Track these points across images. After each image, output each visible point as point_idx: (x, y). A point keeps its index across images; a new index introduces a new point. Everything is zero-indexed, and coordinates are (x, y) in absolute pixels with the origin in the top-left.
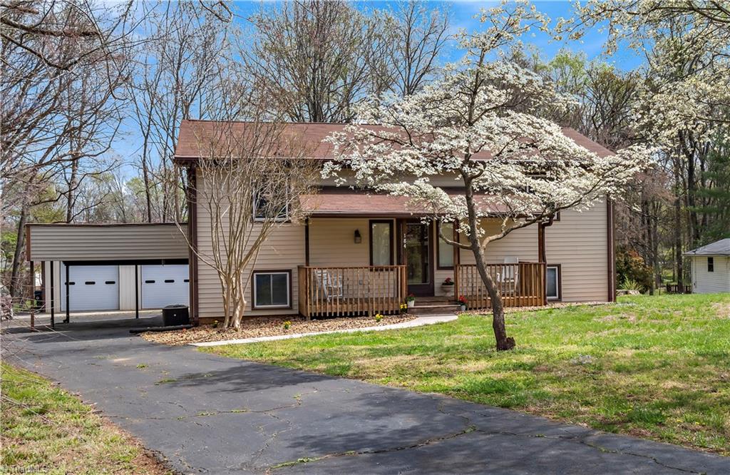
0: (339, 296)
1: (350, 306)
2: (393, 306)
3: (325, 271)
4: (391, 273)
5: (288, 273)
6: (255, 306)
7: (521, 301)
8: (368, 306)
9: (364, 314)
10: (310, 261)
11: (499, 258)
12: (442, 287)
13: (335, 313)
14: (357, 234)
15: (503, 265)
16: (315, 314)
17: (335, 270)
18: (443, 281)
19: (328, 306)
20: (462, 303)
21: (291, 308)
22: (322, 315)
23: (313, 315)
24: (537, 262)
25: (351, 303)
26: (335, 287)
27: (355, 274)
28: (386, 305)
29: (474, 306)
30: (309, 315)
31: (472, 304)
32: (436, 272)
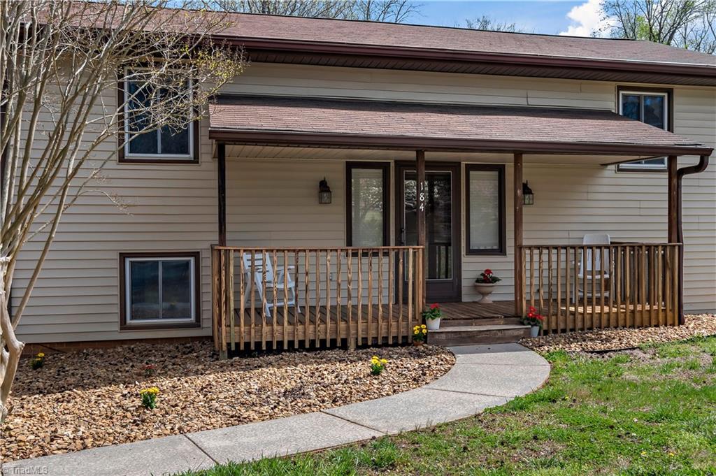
0: (288, 303)
1: (312, 327)
2: (398, 327)
3: (258, 256)
4: (385, 260)
5: (192, 260)
6: (129, 321)
7: (638, 316)
8: (348, 328)
9: (339, 344)
10: (228, 236)
11: (573, 235)
12: (475, 286)
13: (280, 343)
14: (324, 187)
15: (582, 247)
16: (237, 345)
17: (281, 254)
18: (477, 275)
19: (266, 329)
20: (533, 321)
21: (197, 324)
22: (253, 347)
23: (233, 348)
24: (666, 241)
25: (313, 322)
26: (281, 286)
27: (322, 261)
28: (383, 325)
29: (553, 326)
30: (225, 348)
31: (549, 323)
32: (465, 259)
